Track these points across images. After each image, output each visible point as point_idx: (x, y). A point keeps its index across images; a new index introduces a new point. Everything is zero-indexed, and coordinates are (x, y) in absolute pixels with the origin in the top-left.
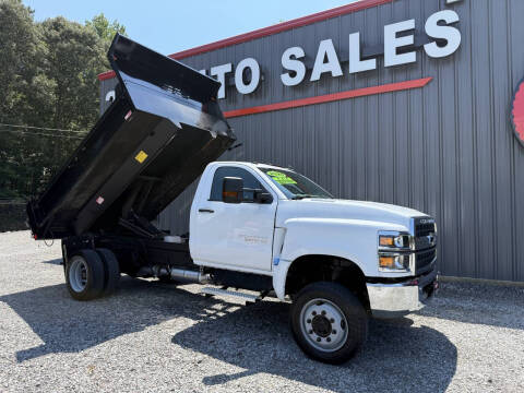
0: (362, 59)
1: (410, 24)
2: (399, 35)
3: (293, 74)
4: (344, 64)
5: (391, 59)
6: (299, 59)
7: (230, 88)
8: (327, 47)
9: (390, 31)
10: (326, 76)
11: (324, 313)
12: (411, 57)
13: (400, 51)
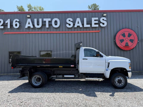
0: (87, 24)
1: (97, 19)
3: (70, 25)
4: (83, 25)
5: (93, 25)
6: (71, 21)
7: (50, 25)
8: (78, 20)
9: (93, 19)
10: (78, 27)
12: (97, 26)
13: (95, 24)
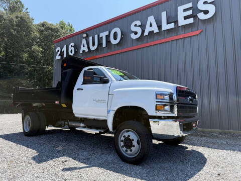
0: (168, 23)
1: (190, 5)
2: (185, 10)
3: (136, 33)
4: (160, 27)
5: (181, 22)
6: (139, 26)
7: (108, 42)
8: (151, 19)
9: (180, 9)
10: (151, 33)
11: (129, 136)
12: (191, 20)
13: (186, 18)
